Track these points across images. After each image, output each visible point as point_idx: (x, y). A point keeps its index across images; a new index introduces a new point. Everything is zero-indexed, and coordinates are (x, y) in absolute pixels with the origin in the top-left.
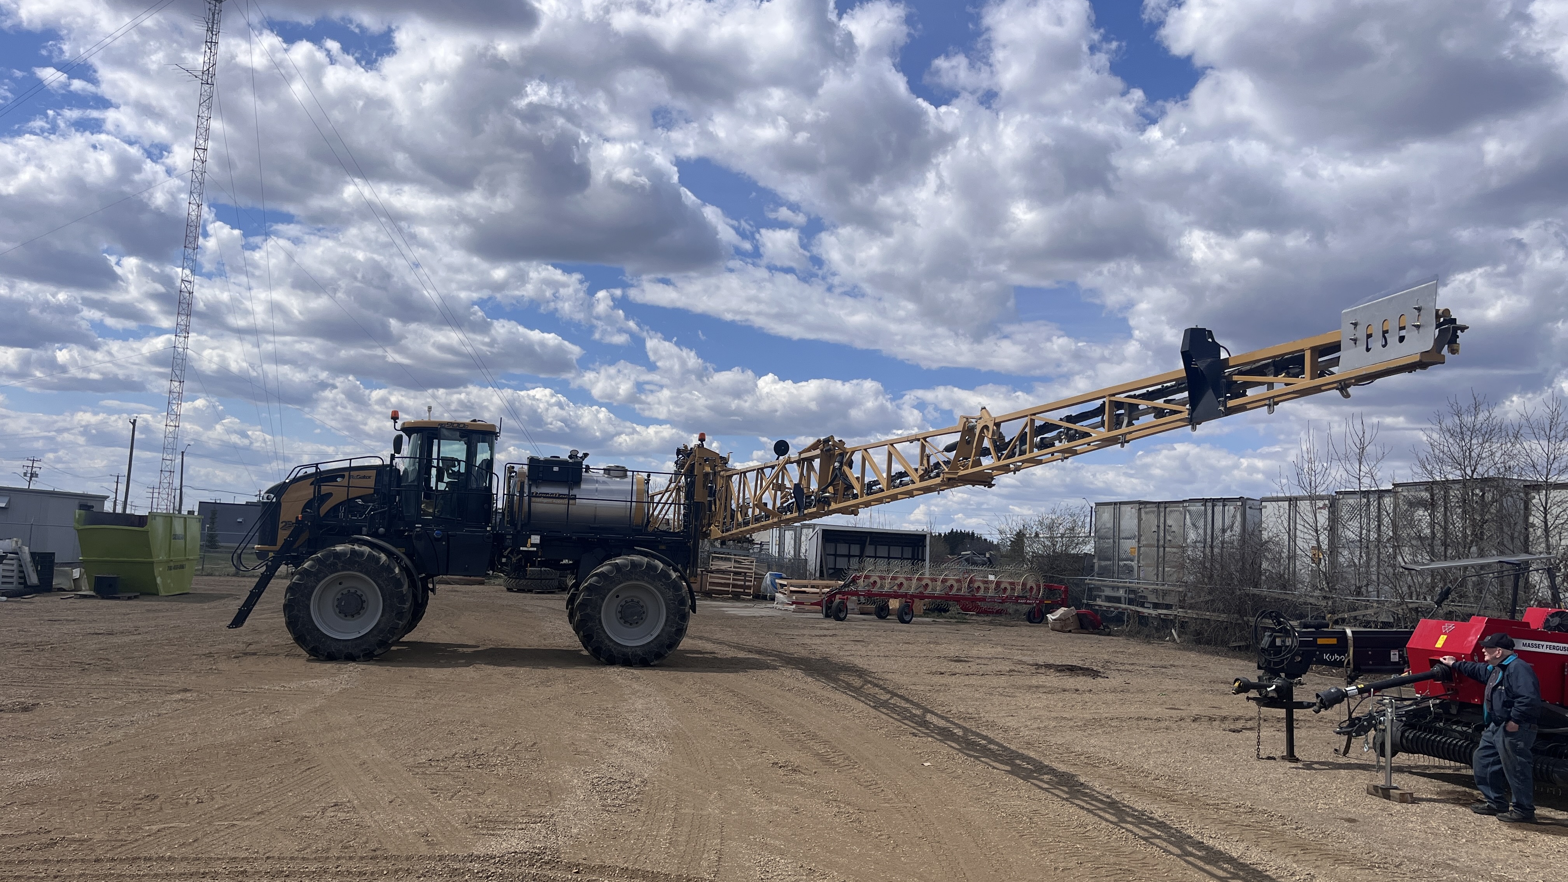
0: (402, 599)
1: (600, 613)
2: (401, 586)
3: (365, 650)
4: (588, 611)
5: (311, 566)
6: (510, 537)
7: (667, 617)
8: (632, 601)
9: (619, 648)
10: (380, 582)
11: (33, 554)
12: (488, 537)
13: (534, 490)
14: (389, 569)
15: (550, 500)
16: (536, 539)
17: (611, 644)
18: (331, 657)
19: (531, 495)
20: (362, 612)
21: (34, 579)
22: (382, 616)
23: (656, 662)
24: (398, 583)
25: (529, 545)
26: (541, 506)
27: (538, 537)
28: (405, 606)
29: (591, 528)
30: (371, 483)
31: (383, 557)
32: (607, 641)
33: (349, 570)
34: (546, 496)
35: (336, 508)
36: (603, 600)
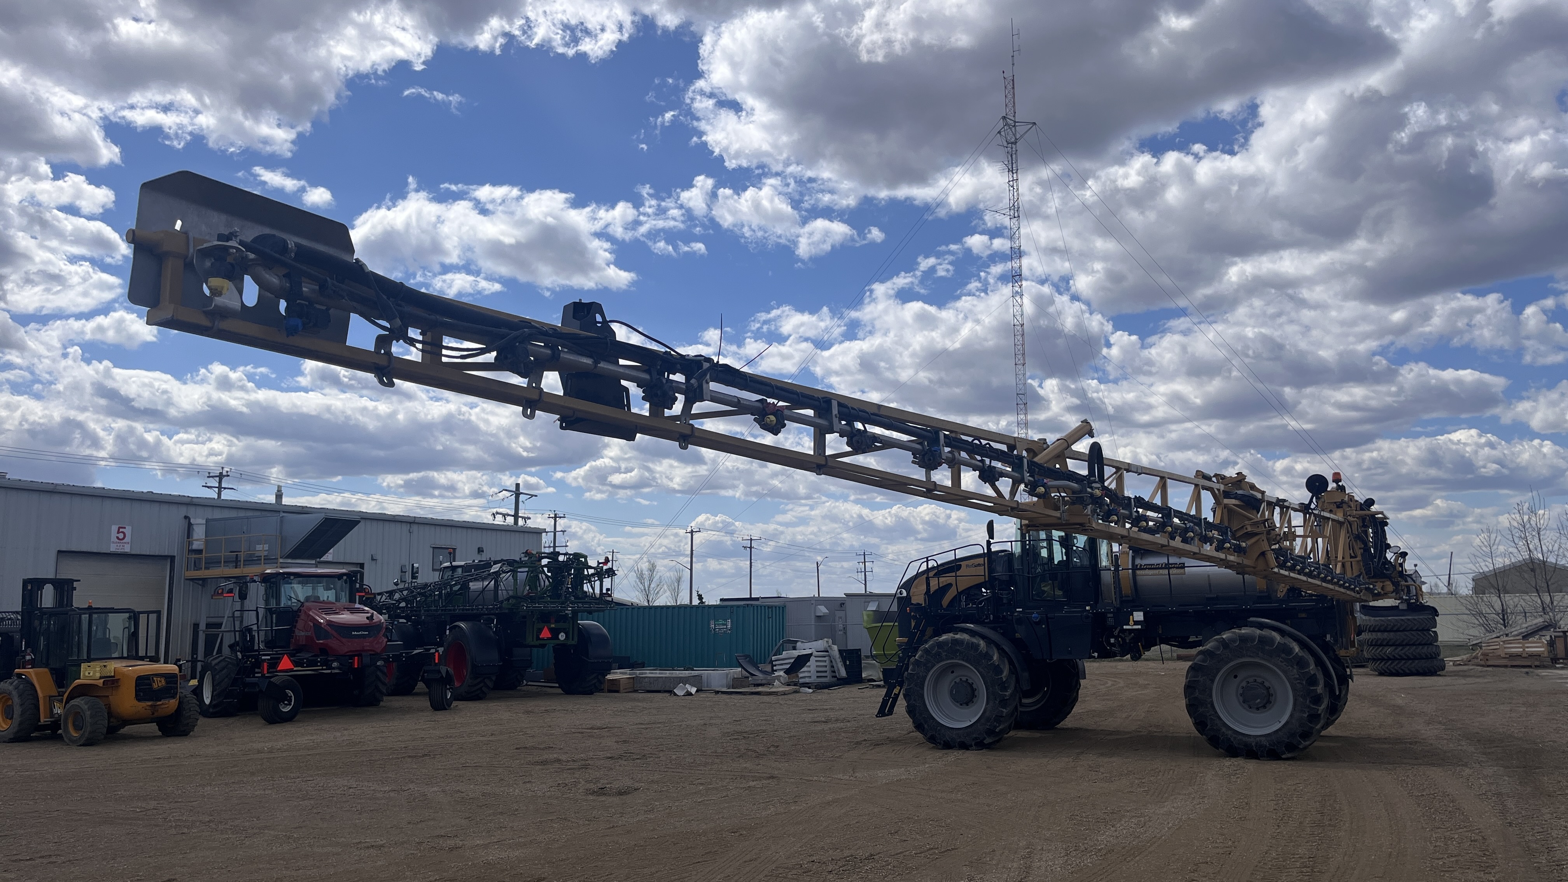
0: (1003, 686)
1: (1211, 696)
2: (1002, 672)
3: (976, 738)
4: (1197, 694)
5: (921, 657)
6: (1112, 615)
7: (1295, 700)
8: (1255, 681)
9: (1240, 737)
10: (981, 669)
11: (840, 651)
12: (1087, 617)
13: (1138, 561)
14: (987, 656)
15: (1156, 571)
16: (1139, 616)
17: (1230, 732)
18: (947, 746)
19: (1135, 568)
20: (975, 700)
21: (843, 673)
22: (987, 703)
23: (1289, 755)
24: (998, 670)
25: (1131, 622)
26: (1146, 577)
27: (1141, 614)
28: (1007, 694)
29: (1208, 599)
31: (982, 643)
32: (1224, 730)
33: (952, 658)
34: (1151, 567)
36: (1213, 681)
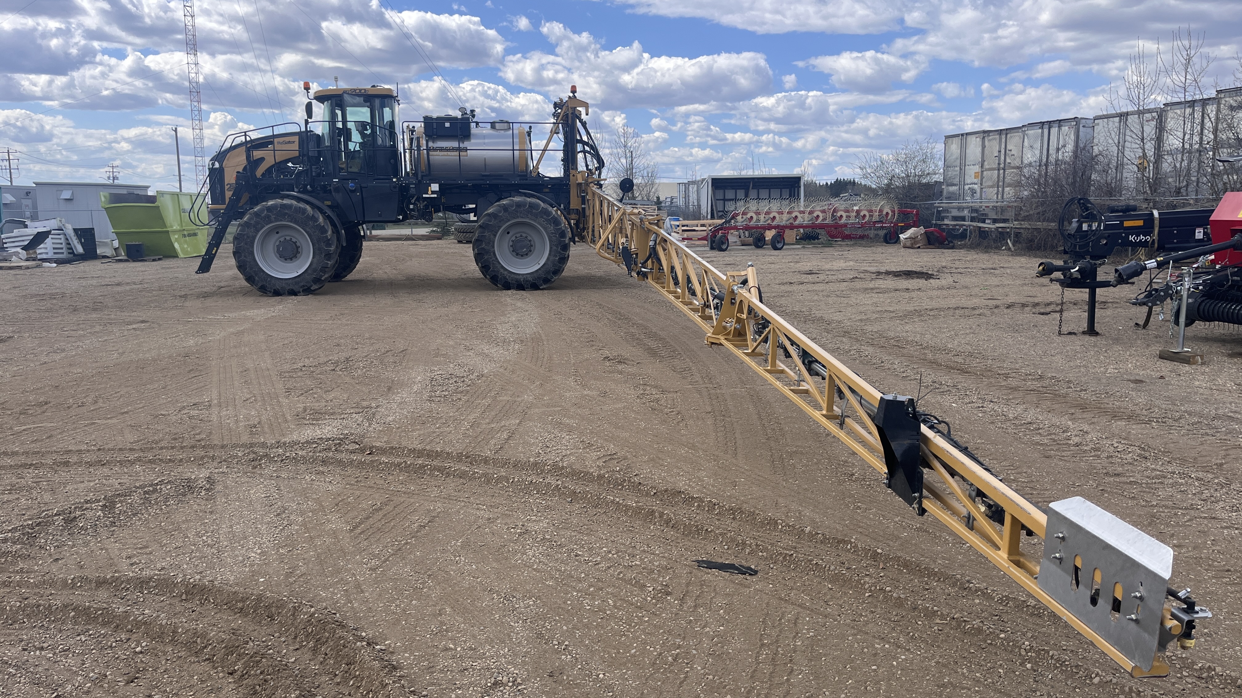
0: (328, 243)
1: (493, 247)
2: (326, 231)
3: (304, 286)
4: (483, 246)
5: (250, 219)
6: (414, 186)
7: (551, 248)
8: (521, 236)
9: (513, 276)
10: (308, 230)
11: (75, 230)
12: (395, 187)
13: (431, 144)
14: (314, 219)
15: (446, 153)
16: (435, 187)
17: (506, 272)
18: (277, 293)
19: (428, 149)
20: (298, 255)
21: (80, 249)
22: (313, 258)
23: (545, 286)
24: (323, 230)
25: (430, 192)
26: (437, 157)
27: (437, 185)
28: (332, 249)
29: (483, 176)
30: (296, 146)
31: (308, 208)
32: (502, 271)
33: (281, 221)
34: (442, 149)
35: (269, 170)
36: (495, 236)
